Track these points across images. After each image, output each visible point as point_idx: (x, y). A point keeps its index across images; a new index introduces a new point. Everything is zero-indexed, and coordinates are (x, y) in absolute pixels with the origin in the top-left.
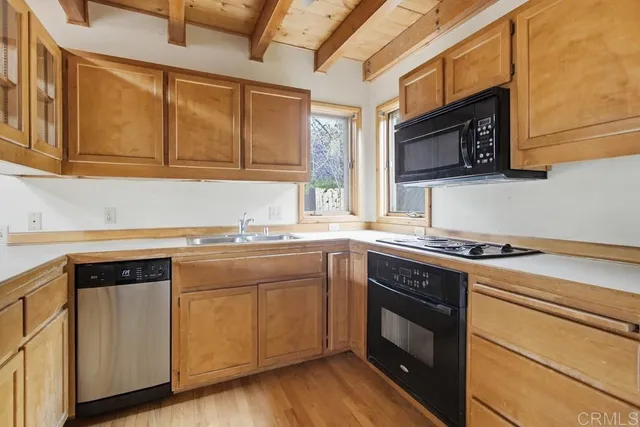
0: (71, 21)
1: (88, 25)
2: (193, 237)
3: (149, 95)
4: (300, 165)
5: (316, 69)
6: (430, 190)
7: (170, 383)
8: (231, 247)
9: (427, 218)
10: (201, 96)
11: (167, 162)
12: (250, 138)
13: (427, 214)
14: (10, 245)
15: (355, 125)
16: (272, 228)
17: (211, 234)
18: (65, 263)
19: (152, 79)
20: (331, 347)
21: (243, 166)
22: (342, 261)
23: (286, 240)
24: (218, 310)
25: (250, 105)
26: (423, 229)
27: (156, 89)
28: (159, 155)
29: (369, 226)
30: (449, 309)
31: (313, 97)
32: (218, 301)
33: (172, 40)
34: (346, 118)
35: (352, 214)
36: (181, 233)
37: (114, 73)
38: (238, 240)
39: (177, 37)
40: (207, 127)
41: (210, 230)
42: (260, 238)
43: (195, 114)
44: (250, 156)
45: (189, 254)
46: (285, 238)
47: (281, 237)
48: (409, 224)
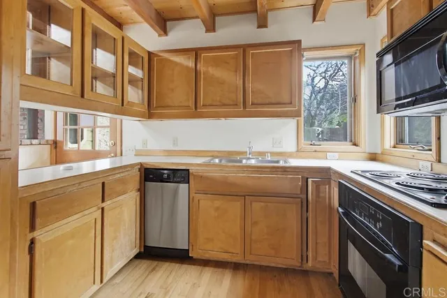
0: (160, 35)
1: (167, 35)
2: (214, 157)
3: (187, 67)
4: (291, 103)
5: (314, 20)
6: (439, 119)
7: (188, 250)
8: (239, 166)
9: (434, 153)
10: (217, 62)
11: (196, 108)
12: (249, 86)
13: (434, 147)
14: (135, 155)
15: (357, 61)
16: (273, 154)
17: (230, 156)
18: (139, 167)
19: (189, 58)
20: (310, 264)
21: (245, 107)
22: (322, 188)
23: (282, 164)
24: (217, 209)
25: (250, 62)
26: (429, 164)
27: (190, 63)
28: (191, 103)
29: (373, 158)
30: (397, 263)
31: (304, 45)
32: (217, 203)
33: (207, 31)
34: (350, 57)
35: (355, 145)
36: (210, 154)
37: (171, 59)
38: (244, 161)
39: (211, 28)
40: (221, 83)
41: (230, 153)
42: (262, 162)
43: (213, 75)
44: (250, 99)
45: (199, 168)
46: (281, 162)
47: (278, 162)
48: (413, 157)
